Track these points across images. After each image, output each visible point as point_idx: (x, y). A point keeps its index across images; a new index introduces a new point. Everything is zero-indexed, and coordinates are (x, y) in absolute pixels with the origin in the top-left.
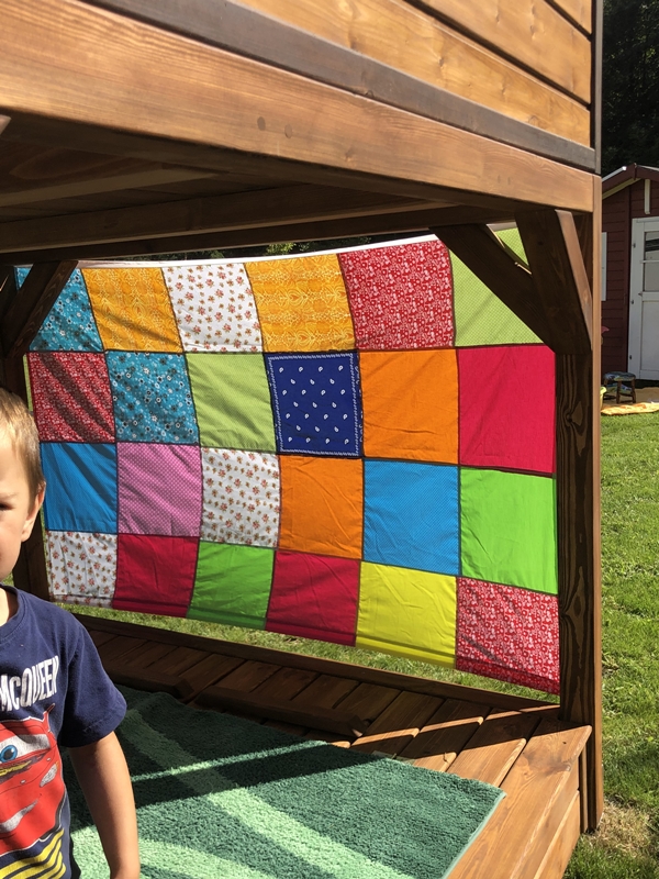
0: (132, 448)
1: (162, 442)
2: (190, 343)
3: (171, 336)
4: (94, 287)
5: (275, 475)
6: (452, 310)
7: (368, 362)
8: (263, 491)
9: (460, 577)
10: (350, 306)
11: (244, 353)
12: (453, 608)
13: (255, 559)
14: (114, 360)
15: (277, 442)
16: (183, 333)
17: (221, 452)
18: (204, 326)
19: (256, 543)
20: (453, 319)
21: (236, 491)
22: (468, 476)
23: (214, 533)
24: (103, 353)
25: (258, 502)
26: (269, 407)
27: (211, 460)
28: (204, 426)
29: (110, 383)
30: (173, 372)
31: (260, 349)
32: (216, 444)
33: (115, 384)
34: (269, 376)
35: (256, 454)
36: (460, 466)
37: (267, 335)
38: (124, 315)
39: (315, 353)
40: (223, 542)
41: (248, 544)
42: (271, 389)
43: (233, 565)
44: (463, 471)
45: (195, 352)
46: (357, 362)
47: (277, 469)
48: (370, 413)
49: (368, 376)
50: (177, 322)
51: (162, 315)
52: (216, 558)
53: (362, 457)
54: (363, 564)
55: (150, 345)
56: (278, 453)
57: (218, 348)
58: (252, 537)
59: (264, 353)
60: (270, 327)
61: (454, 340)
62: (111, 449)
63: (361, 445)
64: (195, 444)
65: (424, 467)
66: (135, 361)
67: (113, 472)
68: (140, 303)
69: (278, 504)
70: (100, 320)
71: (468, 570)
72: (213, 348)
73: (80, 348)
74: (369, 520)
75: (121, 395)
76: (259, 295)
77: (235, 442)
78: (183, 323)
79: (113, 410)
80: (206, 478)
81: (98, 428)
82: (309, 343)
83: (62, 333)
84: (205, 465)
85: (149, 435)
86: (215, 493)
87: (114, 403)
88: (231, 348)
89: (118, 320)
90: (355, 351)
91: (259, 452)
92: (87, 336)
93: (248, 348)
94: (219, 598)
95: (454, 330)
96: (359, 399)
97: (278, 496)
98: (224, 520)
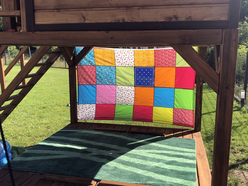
0: (100, 86)
1: (107, 85)
2: (117, 64)
3: (113, 63)
4: (96, 52)
5: (134, 91)
6: (176, 60)
7: (157, 69)
8: (130, 94)
9: (174, 108)
10: (155, 59)
11: (130, 67)
12: (172, 114)
13: (129, 108)
14: (97, 68)
15: (135, 84)
16: (116, 62)
17: (121, 86)
18: (121, 61)
19: (129, 104)
20: (175, 62)
21: (124, 94)
22: (176, 90)
23: (119, 103)
24: (95, 66)
25: (129, 96)
26: (134, 77)
27: (118, 88)
28: (117, 81)
29: (96, 72)
30: (112, 70)
31: (134, 66)
32: (120, 85)
33: (97, 72)
34: (135, 71)
35: (129, 87)
36: (175, 88)
37: (136, 63)
38: (102, 58)
39: (146, 67)
40: (121, 105)
41: (127, 105)
42: (135, 74)
43: (123, 109)
44: (175, 89)
45: (118, 66)
46: (154, 69)
47: (134, 90)
48: (156, 78)
49: (157, 72)
50: (115, 60)
51: (112, 58)
52: (120, 108)
53: (154, 87)
54: (154, 107)
55: (107, 64)
56: (135, 86)
57: (124, 66)
58: (128, 103)
59: (134, 67)
60: (137, 62)
61: (175, 66)
62: (95, 86)
63: (154, 85)
64: (115, 85)
65: (167, 88)
66: (103, 68)
67: (95, 91)
68: (107, 56)
69: (134, 96)
70: (96, 59)
71: (175, 107)
72: (123, 65)
73: (90, 65)
74: (155, 99)
75: (98, 75)
76: (135, 56)
77: (124, 84)
78: (117, 60)
79: (96, 78)
80: (117, 92)
81: (92, 82)
82: (145, 65)
83: (86, 61)
84: (117, 89)
85: (104, 83)
86: (119, 95)
87: (96, 76)
88: (127, 66)
89: (101, 59)
90: (154, 67)
91: (130, 86)
92: (92, 62)
93: (131, 66)
94: (121, 116)
95: (175, 64)
96: (154, 76)
97: (134, 95)
98: (121, 100)
